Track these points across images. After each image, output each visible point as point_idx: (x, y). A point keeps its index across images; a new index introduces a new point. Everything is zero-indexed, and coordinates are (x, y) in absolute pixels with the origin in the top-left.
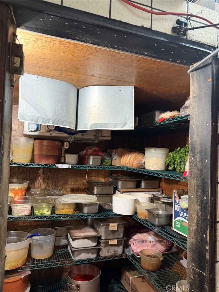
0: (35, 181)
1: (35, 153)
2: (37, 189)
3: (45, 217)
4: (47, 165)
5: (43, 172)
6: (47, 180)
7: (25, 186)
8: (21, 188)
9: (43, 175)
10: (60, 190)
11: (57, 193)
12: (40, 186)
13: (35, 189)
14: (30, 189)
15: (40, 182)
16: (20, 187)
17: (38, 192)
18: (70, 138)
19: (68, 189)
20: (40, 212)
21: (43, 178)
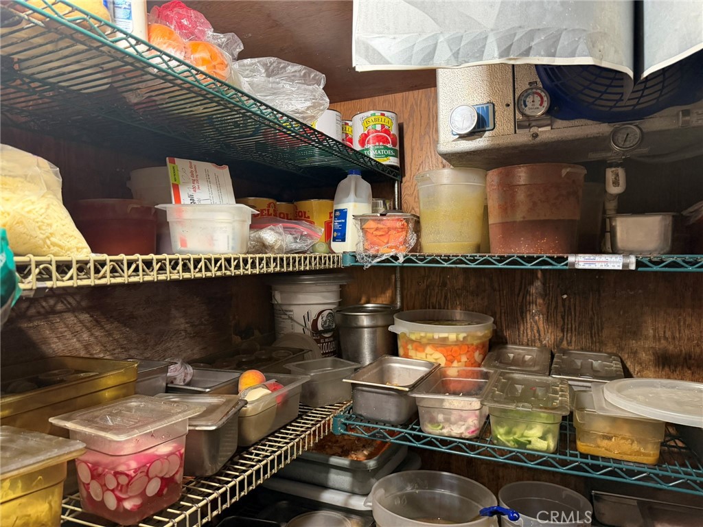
0: (520, 318)
1: (492, 220)
2: (528, 345)
3: (532, 458)
4: (530, 260)
5: (545, 290)
6: (559, 318)
7: (480, 334)
8: (464, 338)
9: (544, 300)
10: (611, 354)
11: (596, 364)
12: (537, 335)
13: (522, 345)
14: (507, 343)
15: (536, 322)
16: (461, 336)
17: (528, 357)
18: (621, 137)
19: (643, 356)
20: (515, 434)
21: (545, 310)
